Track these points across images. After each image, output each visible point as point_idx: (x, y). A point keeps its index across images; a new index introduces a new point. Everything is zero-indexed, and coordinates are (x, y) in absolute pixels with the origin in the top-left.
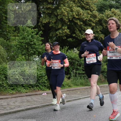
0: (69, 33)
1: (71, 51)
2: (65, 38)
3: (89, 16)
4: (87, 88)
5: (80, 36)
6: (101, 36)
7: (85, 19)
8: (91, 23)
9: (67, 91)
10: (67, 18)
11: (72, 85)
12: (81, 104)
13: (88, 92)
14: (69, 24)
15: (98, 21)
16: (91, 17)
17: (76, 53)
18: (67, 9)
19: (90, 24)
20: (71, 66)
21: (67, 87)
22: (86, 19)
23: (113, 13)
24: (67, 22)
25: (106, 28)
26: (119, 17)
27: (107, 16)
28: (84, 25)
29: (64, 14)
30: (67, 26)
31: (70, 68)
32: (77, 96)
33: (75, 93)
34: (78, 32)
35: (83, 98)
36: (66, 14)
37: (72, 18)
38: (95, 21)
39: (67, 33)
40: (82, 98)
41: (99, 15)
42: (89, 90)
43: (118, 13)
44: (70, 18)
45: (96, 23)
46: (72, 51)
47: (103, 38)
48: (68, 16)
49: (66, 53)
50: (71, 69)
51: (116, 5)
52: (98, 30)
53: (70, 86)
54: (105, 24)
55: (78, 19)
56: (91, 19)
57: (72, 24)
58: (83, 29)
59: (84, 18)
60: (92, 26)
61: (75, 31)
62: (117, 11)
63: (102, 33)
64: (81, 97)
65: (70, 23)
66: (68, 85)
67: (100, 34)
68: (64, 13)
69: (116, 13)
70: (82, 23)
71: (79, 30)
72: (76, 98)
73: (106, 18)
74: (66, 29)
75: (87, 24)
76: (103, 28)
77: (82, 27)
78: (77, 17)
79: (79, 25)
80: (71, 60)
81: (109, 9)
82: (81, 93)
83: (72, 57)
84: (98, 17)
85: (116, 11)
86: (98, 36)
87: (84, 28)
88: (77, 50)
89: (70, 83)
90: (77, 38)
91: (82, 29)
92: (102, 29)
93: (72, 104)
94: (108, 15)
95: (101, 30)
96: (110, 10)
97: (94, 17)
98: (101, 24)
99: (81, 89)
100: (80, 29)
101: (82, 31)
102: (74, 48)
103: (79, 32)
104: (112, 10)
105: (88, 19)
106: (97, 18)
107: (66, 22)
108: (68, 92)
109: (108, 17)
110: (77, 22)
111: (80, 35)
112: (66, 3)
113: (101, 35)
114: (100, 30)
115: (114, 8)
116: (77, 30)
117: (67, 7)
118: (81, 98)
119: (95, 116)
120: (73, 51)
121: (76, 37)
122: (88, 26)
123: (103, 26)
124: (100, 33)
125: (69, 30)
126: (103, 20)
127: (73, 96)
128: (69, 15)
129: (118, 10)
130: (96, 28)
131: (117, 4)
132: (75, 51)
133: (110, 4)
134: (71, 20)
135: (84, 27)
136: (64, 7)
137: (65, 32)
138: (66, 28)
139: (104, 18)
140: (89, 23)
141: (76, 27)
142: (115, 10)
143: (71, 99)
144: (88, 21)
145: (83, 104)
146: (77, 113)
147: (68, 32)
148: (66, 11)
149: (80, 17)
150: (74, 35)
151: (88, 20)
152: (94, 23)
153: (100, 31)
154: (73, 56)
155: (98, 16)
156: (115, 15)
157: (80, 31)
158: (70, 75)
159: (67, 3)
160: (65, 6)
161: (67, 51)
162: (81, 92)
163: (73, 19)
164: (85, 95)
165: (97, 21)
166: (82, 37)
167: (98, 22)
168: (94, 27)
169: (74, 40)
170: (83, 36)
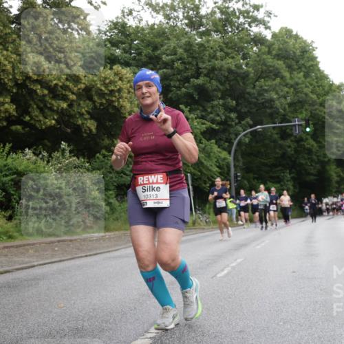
0: (15, 113)
1: (16, 154)
2: (5, 124)
3: (64, 77)
4: (52, 242)
5: (40, 121)
6: (88, 125)
7: (55, 82)
8: (67, 93)
9: (5, 247)
10: (11, 77)
11: (16, 234)
12: (34, 279)
13: (53, 250)
14: (14, 91)
15: (84, 90)
16: (67, 79)
17: (28, 159)
18: (12, 58)
19: (65, 95)
20: (17, 190)
21: (5, 238)
22: (56, 85)
23: (116, 74)
24: (12, 87)
25: (102, 107)
26: (129, 85)
27: (104, 81)
28: (51, 96)
29: (4, 68)
30: (9, 97)
31: (13, 195)
32: (27, 260)
33: (22, 253)
34: (36, 113)
35: (40, 265)
36: (9, 67)
37: (23, 79)
38: (76, 89)
39: (10, 114)
40: (37, 265)
41: (85, 76)
42: (56, 246)
43: (128, 75)
44: (18, 77)
45: (79, 95)
46: (21, 155)
47: (93, 128)
48: (14, 74)
49: (6, 160)
50: (15, 197)
51: (126, 57)
52: (83, 110)
53: (11, 237)
54: (98, 99)
55: (37, 81)
56: (68, 83)
57: (22, 91)
58: (49, 106)
59: (51, 81)
60: (69, 99)
61: (30, 110)
62: (125, 71)
63: (92, 117)
64: (37, 261)
65: (18, 90)
66: (8, 234)
67: (86, 119)
68: (5, 65)
69: (122, 75)
70: (46, 92)
71: (38, 107)
72: (24, 264)
73: (101, 85)
74: (7, 103)
75: (58, 95)
76: (95, 106)
77: (46, 101)
78: (35, 77)
79: (40, 96)
80: (15, 176)
81: (109, 66)
82: (37, 254)
83: (19, 169)
84: (83, 82)
85: (123, 70)
86: (83, 124)
87: (50, 104)
88: (32, 154)
89: (12, 229)
90: (35, 125)
91: (45, 105)
92: (92, 109)
93: (12, 279)
94: (106, 78)
95: (91, 111)
96: (111, 69)
97: (74, 80)
98: (90, 99)
99: (37, 243)
100: (42, 105)
101: (46, 111)
102: (25, 148)
103: (38, 111)
104: (114, 67)
105: (60, 84)
106: (81, 82)
107: (9, 88)
108: (6, 250)
109: (105, 83)
110: (34, 88)
111: (41, 118)
112: (8, 42)
113: (89, 121)
114: (86, 111)
115: (119, 65)
116: (33, 108)
117: (11, 52)
118: (36, 263)
119: (62, 305)
120: (23, 156)
121: (32, 122)
122: (60, 100)
123: (94, 102)
124: (87, 116)
125: (14, 107)
126: (93, 89)
127: (16, 259)
128: (16, 72)
129: (128, 69)
130: (79, 105)
131: (127, 55)
132: (28, 157)
133: (112, 54)
134: (19, 82)
135: (50, 101)
136: (5, 52)
137: (6, 109)
138: (8, 100)
139: (96, 84)
140: (62, 94)
141: (33, 100)
142: (120, 68)
143: (11, 268)
144: (60, 89)
145: (39, 279)
146: (23, 301)
147: (11, 111)
148: (9, 62)
149: (42, 79)
150: (27, 118)
151: (61, 87)
152: (73, 93)
153: (88, 113)
154: (23, 167)
155: (83, 78)
156: (121, 79)
157: (41, 110)
158: (13, 212)
159: (12, 43)
160: (7, 50)
161: (8, 154)
162: (36, 251)
163: (24, 81)
164: (47, 258)
165: (81, 91)
166: (45, 123)
167: (84, 93)
168: (75, 103)
169: (27, 129)
170: (47, 120)
